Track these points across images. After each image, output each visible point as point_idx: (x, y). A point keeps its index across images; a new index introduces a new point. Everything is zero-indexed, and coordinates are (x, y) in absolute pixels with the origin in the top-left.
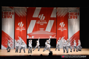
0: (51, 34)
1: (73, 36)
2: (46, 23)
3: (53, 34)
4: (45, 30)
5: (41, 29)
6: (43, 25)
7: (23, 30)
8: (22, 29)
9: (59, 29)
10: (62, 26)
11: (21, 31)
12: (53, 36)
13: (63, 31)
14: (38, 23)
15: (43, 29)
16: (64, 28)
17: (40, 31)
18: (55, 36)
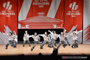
0: (56, 21)
2: (48, 4)
3: (58, 21)
4: (46, 15)
5: (39, 13)
6: (43, 7)
7: (11, 16)
8: (11, 14)
9: (69, 14)
10: (73, 8)
11: (9, 16)
12: (58, 24)
13: (74, 17)
14: (35, 4)
15: (43, 13)
16: (77, 12)
17: (39, 16)
18: (62, 25)
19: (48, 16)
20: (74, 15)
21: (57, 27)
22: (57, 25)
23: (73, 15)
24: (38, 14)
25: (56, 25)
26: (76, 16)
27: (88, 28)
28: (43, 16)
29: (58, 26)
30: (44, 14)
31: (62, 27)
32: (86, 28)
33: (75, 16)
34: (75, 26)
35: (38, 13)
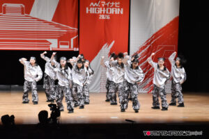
0: (57, 30)
1: (152, 39)
3: (63, 29)
4: (27, 10)
5: (9, 5)
9: (92, 11)
12: (63, 39)
13: (106, 20)
15: (18, 6)
16: (114, 6)
17: (7, 14)
18: (72, 40)
19: (34, 12)
20: (105, 14)
21: (58, 47)
22: (59, 39)
23: (102, 14)
24: (4, 8)
25: (56, 40)
26: (111, 16)
27: (143, 51)
28: (20, 15)
29: (62, 44)
30: (22, 8)
31: (74, 47)
32: (138, 49)
33: (108, 18)
34: (110, 43)
35: (3, 5)
